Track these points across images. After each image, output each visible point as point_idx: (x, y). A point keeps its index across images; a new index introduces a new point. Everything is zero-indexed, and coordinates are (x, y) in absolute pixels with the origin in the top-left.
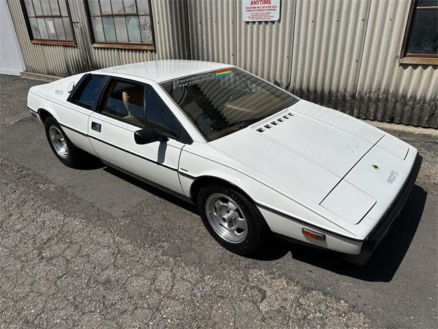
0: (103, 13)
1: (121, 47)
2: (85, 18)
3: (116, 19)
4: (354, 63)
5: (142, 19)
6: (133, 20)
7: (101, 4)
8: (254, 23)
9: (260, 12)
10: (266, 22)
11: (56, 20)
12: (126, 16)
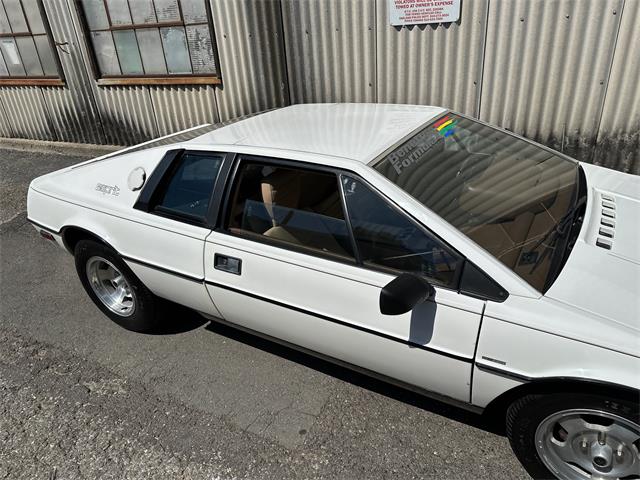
0: (115, 24)
1: (152, 81)
2: (80, 35)
3: (141, 34)
4: (595, 85)
5: (191, 31)
6: (174, 35)
7: (110, 8)
8: (410, 27)
9: (423, 8)
10: (434, 26)
11: (20, 40)
12: (159, 27)
